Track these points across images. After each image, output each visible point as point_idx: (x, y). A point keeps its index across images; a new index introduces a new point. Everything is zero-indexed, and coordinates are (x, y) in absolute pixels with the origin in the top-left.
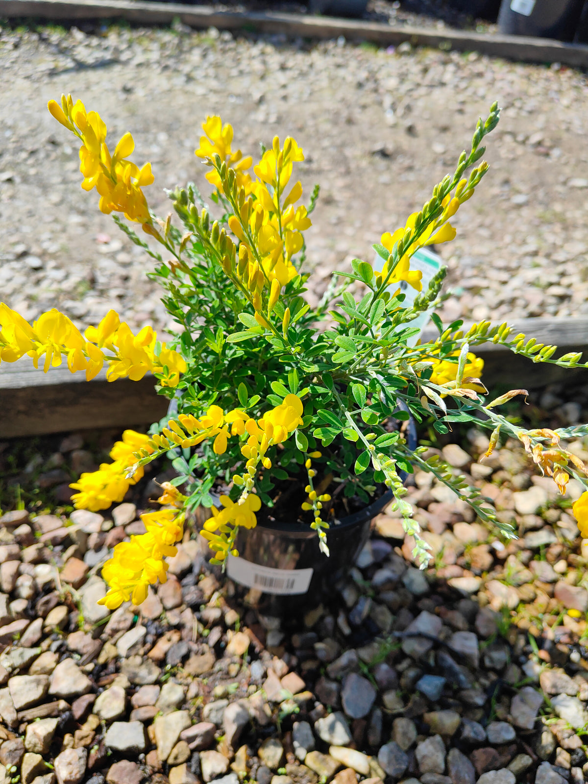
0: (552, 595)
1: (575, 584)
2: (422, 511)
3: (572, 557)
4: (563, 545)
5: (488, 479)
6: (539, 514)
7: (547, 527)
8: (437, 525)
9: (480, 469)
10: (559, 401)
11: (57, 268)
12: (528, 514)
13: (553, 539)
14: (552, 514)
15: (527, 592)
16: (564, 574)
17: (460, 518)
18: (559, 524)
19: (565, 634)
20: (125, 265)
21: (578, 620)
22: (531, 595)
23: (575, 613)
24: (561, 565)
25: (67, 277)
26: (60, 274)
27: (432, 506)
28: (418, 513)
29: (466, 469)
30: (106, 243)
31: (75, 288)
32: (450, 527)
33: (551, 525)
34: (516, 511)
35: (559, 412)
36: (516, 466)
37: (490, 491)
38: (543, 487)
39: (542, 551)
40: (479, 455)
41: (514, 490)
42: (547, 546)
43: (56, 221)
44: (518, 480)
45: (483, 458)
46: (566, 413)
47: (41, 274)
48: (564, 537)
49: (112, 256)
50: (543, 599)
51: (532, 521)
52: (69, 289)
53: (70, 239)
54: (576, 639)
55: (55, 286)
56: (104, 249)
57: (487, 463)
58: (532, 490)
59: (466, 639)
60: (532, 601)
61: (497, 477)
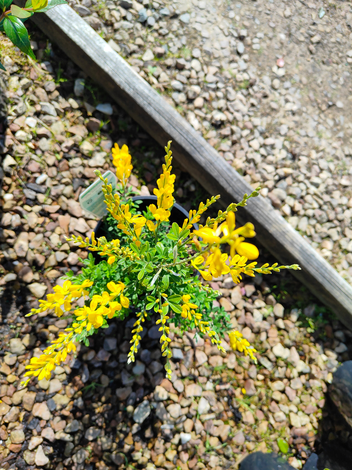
0: (245, 379)
1: (256, 387)
2: (243, 311)
3: (268, 380)
4: (271, 374)
5: (279, 329)
6: (277, 358)
7: (274, 364)
8: (242, 320)
9: (281, 323)
10: (343, 340)
11: (246, 61)
12: (274, 354)
13: (270, 369)
14: (282, 363)
15: (239, 369)
16: (258, 380)
17: (252, 328)
18: (279, 368)
19: (232, 391)
20: (273, 88)
21: (242, 393)
22: (239, 371)
23: (244, 391)
24: (261, 377)
25: (245, 71)
26: (243, 66)
27: (249, 314)
28: (241, 310)
29: (276, 318)
30: (279, 67)
31: (241, 82)
32: (245, 325)
33: (276, 365)
34: (272, 348)
35: (336, 343)
36: (293, 338)
37: (274, 333)
38: (291, 354)
39: (261, 367)
40: (287, 319)
41: (282, 342)
42: (265, 368)
43: (274, 29)
44: (287, 341)
45: (287, 322)
46: (338, 346)
47: (237, 58)
48: (274, 373)
49: (274, 77)
50: (241, 377)
51: (271, 356)
52: (239, 80)
53: (268, 47)
54: (233, 396)
55: (235, 71)
56: (275, 69)
57: (285, 325)
58: (287, 350)
59: (203, 356)
60: (237, 373)
61: (283, 332)
